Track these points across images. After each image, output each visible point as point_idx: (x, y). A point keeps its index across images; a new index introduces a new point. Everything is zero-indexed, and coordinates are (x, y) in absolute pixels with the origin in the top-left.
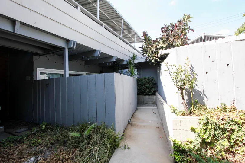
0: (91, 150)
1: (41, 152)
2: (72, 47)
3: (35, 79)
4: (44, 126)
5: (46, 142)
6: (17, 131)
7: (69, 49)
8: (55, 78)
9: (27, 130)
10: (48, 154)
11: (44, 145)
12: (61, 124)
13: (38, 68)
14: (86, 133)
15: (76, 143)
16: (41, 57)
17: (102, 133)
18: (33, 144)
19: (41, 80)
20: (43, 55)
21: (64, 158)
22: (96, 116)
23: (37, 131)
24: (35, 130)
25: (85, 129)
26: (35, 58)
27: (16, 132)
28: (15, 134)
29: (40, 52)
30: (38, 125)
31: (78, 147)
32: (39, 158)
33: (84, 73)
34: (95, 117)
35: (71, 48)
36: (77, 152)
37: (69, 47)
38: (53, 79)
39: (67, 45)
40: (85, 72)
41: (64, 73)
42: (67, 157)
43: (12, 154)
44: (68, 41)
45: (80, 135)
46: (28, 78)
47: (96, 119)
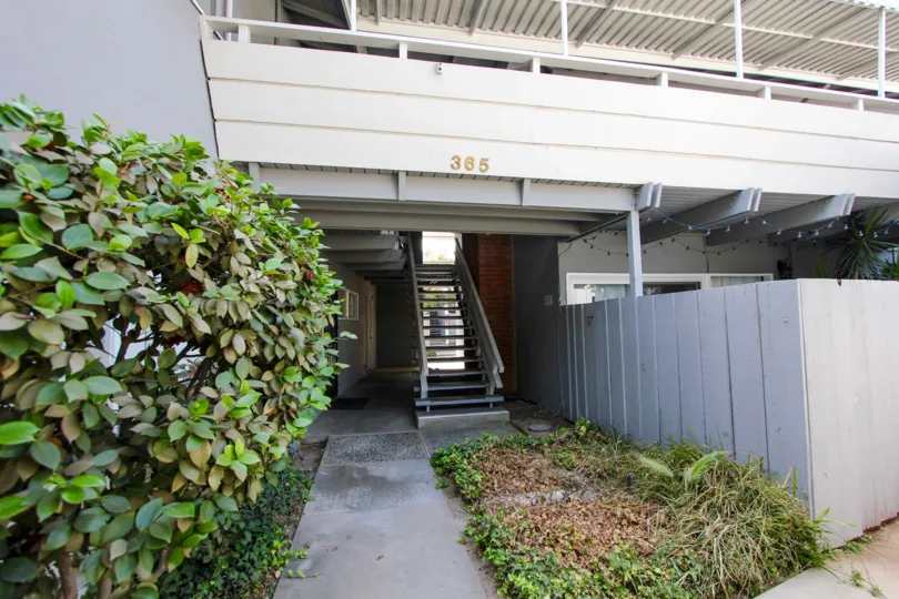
0: (701, 524)
1: (577, 486)
2: (649, 204)
3: (562, 304)
4: (583, 428)
5: (586, 467)
6: (532, 427)
7: (640, 212)
8: (608, 301)
9: (550, 430)
10: (591, 495)
11: (583, 471)
12: (626, 432)
13: (568, 274)
14: (689, 474)
15: (661, 492)
16: (575, 243)
17: (747, 489)
18: (561, 461)
19: (576, 306)
20: (579, 237)
21: (624, 517)
22: (729, 431)
23: (569, 437)
24: (565, 433)
25: (690, 462)
26: (562, 247)
27: (530, 430)
28: (527, 432)
29: (571, 231)
30: (571, 423)
31: (664, 503)
32: (572, 497)
33: (705, 278)
34: (726, 435)
35: (646, 209)
36: (660, 516)
37: (641, 207)
38: (603, 302)
39: (633, 202)
40: (708, 272)
41: (628, 282)
42: (633, 518)
43: (525, 468)
44: (636, 190)
45: (671, 474)
46: (549, 301)
47: (729, 440)
